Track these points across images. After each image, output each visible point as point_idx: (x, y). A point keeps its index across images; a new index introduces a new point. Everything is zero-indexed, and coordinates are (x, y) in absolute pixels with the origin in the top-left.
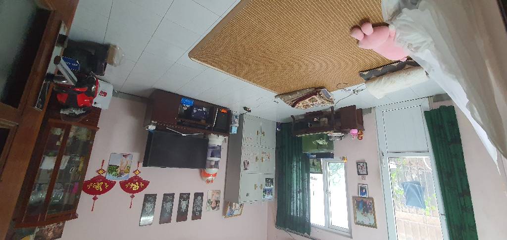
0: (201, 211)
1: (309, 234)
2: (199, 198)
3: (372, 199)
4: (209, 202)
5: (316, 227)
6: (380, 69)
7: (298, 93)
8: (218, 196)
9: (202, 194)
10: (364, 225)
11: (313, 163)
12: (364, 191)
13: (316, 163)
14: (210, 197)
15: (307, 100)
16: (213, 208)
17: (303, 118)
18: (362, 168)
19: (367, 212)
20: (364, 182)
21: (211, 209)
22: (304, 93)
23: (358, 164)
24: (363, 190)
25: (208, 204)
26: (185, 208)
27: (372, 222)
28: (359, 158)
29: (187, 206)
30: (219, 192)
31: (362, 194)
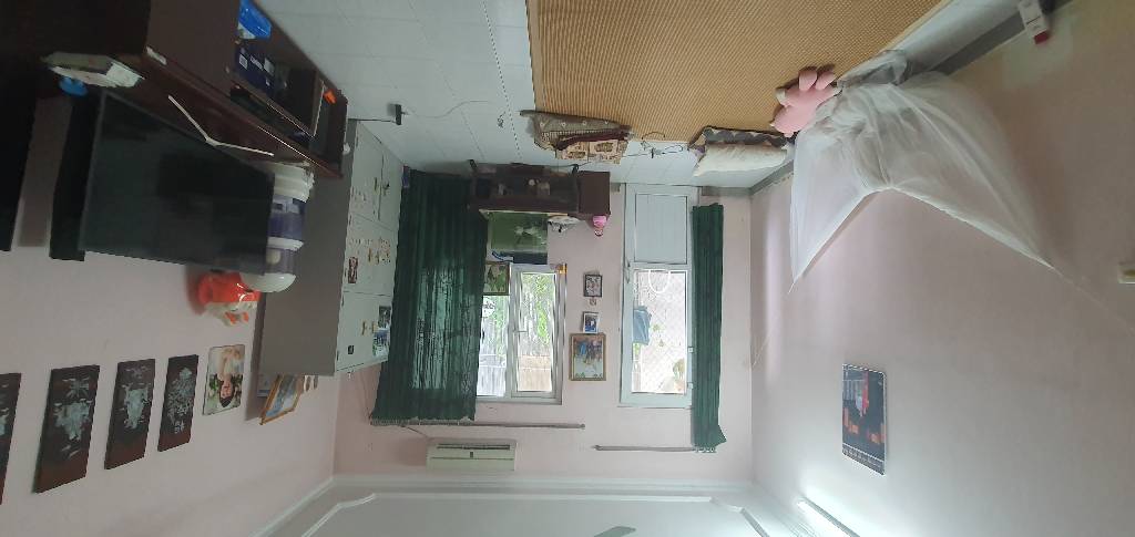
0: (188, 418)
1: (472, 418)
2: (186, 373)
3: (604, 336)
4: (214, 382)
5: (489, 401)
6: (734, 133)
7: (584, 124)
8: (236, 362)
9: (191, 362)
10: (585, 379)
11: (490, 274)
12: (592, 323)
13: (497, 272)
14: (216, 368)
15: (593, 145)
16: (225, 402)
17: (494, 171)
18: (592, 283)
19: (593, 357)
20: (593, 308)
21: (219, 404)
22: (594, 128)
23: (587, 277)
24: (588, 321)
25: (212, 392)
26: (138, 415)
27: (599, 372)
28: (589, 269)
29: (148, 406)
30: (239, 352)
31: (589, 327)
